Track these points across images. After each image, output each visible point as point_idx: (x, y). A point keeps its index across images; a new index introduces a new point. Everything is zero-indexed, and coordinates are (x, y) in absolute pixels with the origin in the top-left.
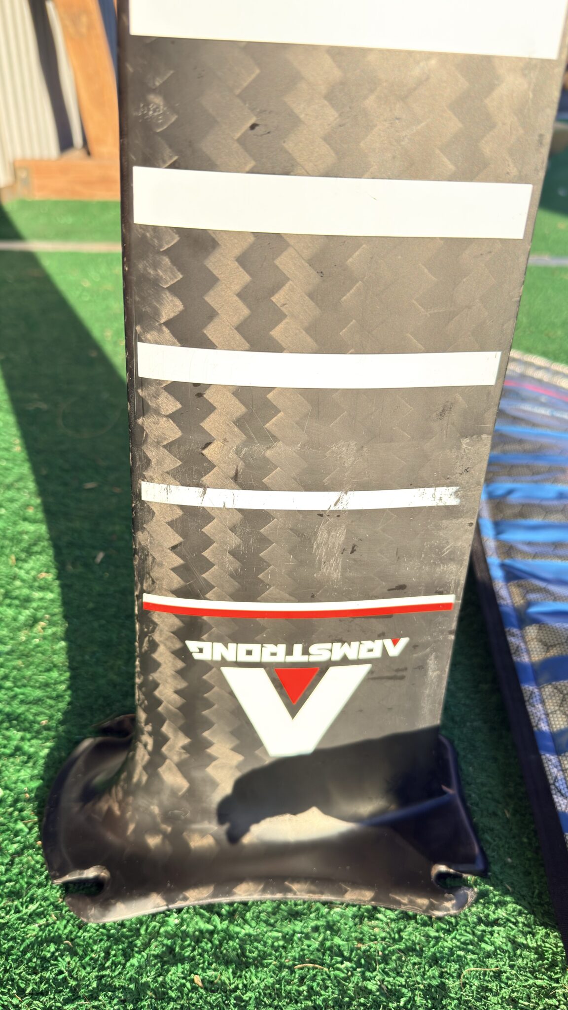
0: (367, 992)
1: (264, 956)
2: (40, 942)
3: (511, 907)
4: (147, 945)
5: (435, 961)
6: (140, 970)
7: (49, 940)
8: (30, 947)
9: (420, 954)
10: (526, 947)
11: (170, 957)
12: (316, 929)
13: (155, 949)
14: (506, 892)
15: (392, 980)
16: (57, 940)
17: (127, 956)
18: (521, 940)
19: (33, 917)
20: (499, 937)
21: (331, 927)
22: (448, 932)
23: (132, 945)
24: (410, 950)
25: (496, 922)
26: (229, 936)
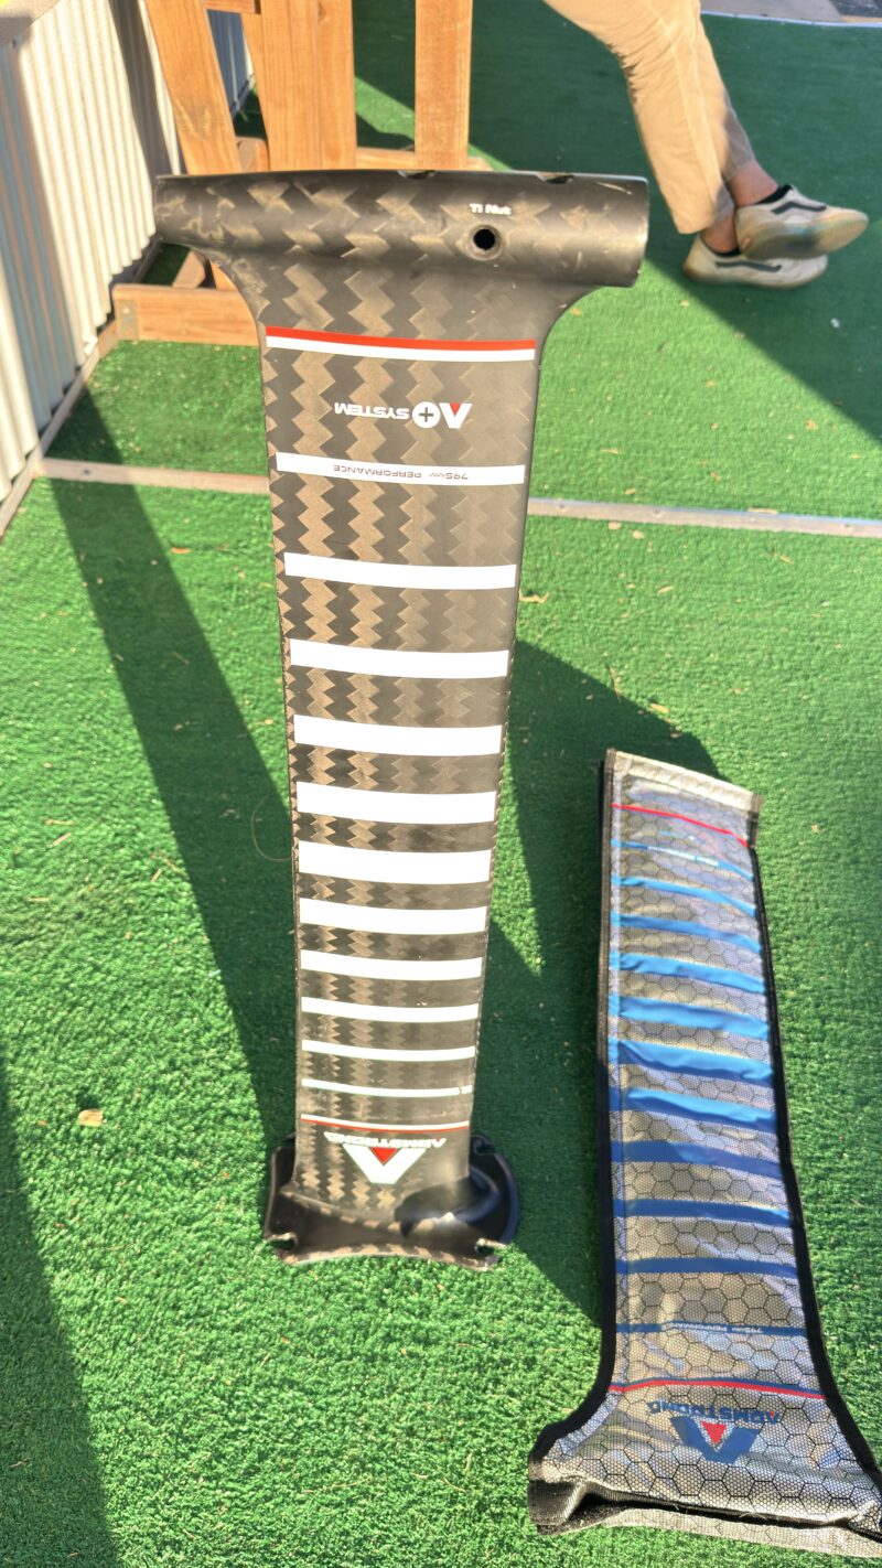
0: (492, 1360)
1: (439, 1339)
2: (318, 1329)
3: (579, 1315)
4: (375, 1331)
5: (531, 1345)
6: (373, 1345)
7: (323, 1328)
8: (312, 1331)
9: (524, 1340)
10: (582, 1339)
11: (388, 1339)
12: (468, 1324)
13: (380, 1334)
14: (577, 1307)
15: (507, 1354)
16: (326, 1328)
17: (366, 1337)
18: (580, 1334)
19: (310, 1314)
20: (569, 1332)
21: (476, 1323)
22: (541, 1328)
23: (367, 1332)
24: (518, 1338)
25: (568, 1324)
26: (420, 1328)
